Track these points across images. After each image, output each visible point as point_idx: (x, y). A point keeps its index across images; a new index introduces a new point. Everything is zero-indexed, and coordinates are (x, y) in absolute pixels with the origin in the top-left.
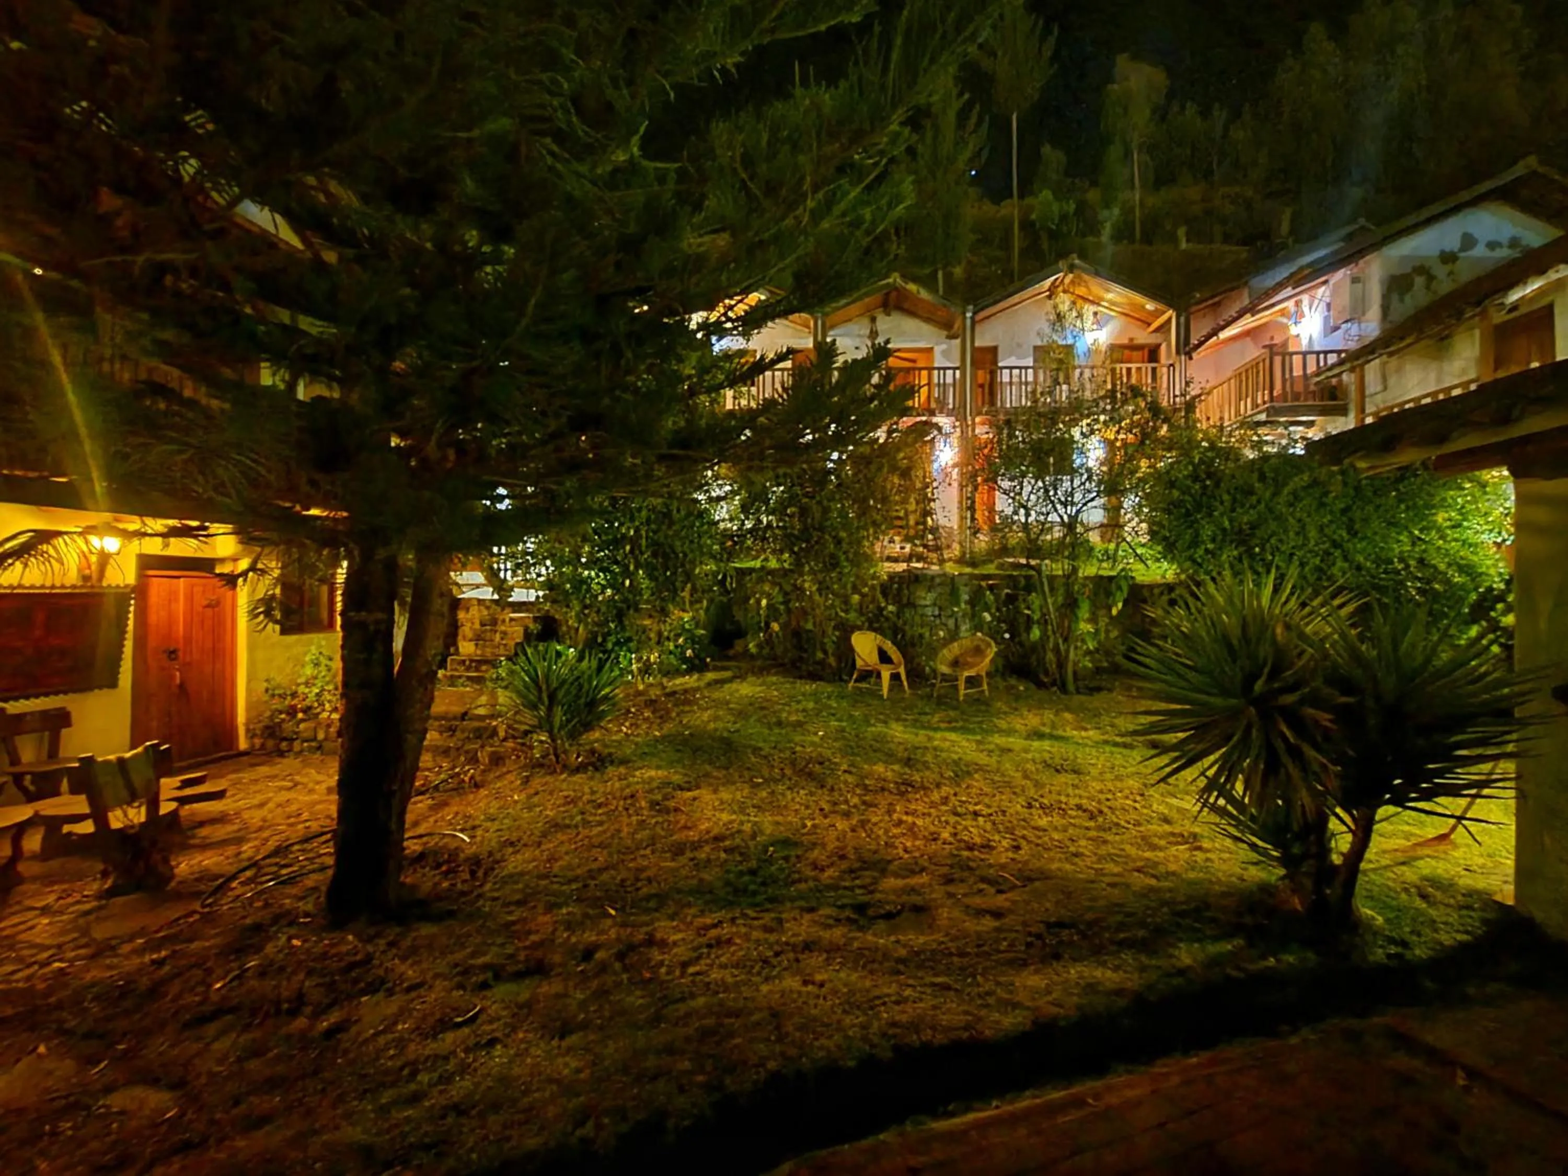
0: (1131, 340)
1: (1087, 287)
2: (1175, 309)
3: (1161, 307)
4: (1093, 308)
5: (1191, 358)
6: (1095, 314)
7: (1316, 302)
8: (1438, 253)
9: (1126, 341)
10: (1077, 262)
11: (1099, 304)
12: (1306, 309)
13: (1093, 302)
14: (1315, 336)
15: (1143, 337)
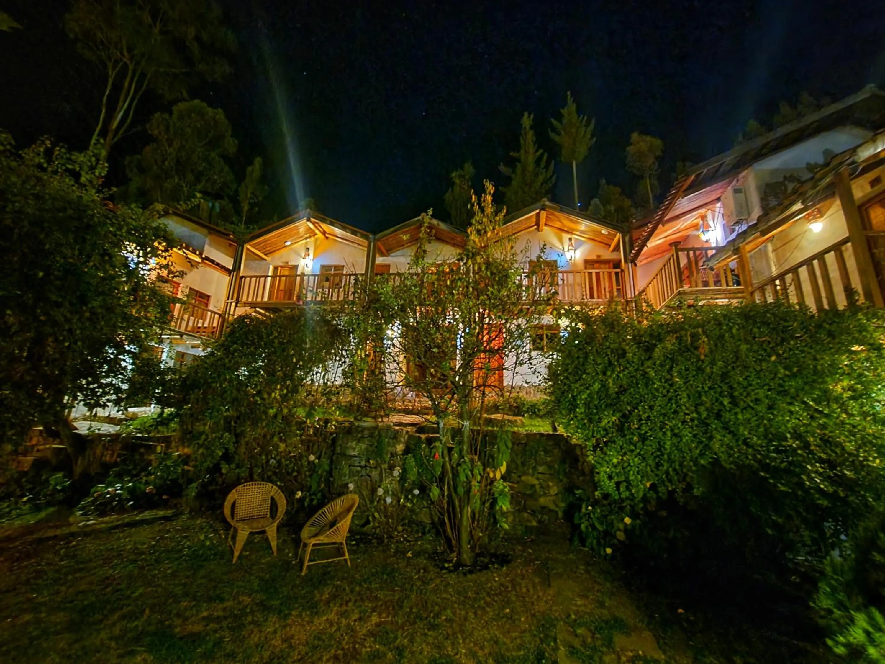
0: (598, 256)
1: (560, 221)
2: (621, 232)
3: (613, 232)
4: (569, 236)
5: (636, 265)
6: (570, 239)
7: (717, 214)
8: (804, 166)
9: (595, 258)
10: (547, 203)
11: (572, 233)
12: (711, 223)
13: (567, 232)
14: (719, 239)
15: (607, 254)
